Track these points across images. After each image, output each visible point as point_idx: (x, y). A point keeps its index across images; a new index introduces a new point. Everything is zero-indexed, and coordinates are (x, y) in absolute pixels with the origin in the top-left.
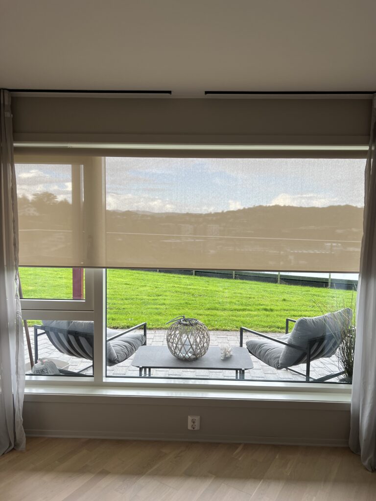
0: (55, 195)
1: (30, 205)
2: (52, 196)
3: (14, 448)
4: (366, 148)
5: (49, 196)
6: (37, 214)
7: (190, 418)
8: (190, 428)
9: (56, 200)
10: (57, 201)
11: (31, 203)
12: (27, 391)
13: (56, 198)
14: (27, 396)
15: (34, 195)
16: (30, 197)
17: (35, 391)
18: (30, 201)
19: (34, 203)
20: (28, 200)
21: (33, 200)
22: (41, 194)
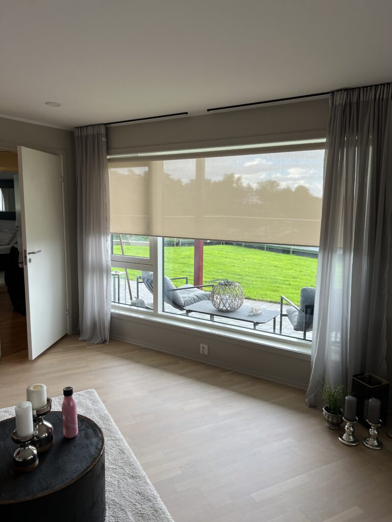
0: (278, 183)
1: (254, 193)
2: (275, 184)
3: (104, 342)
4: (324, 140)
5: (272, 184)
6: (260, 202)
7: (201, 345)
8: (201, 352)
9: (279, 187)
10: (280, 189)
11: (255, 192)
12: (113, 311)
13: (279, 186)
14: (112, 314)
15: (259, 183)
16: (254, 186)
17: (117, 312)
18: (255, 190)
19: (258, 192)
20: (252, 189)
21: (257, 189)
22: (265, 182)
